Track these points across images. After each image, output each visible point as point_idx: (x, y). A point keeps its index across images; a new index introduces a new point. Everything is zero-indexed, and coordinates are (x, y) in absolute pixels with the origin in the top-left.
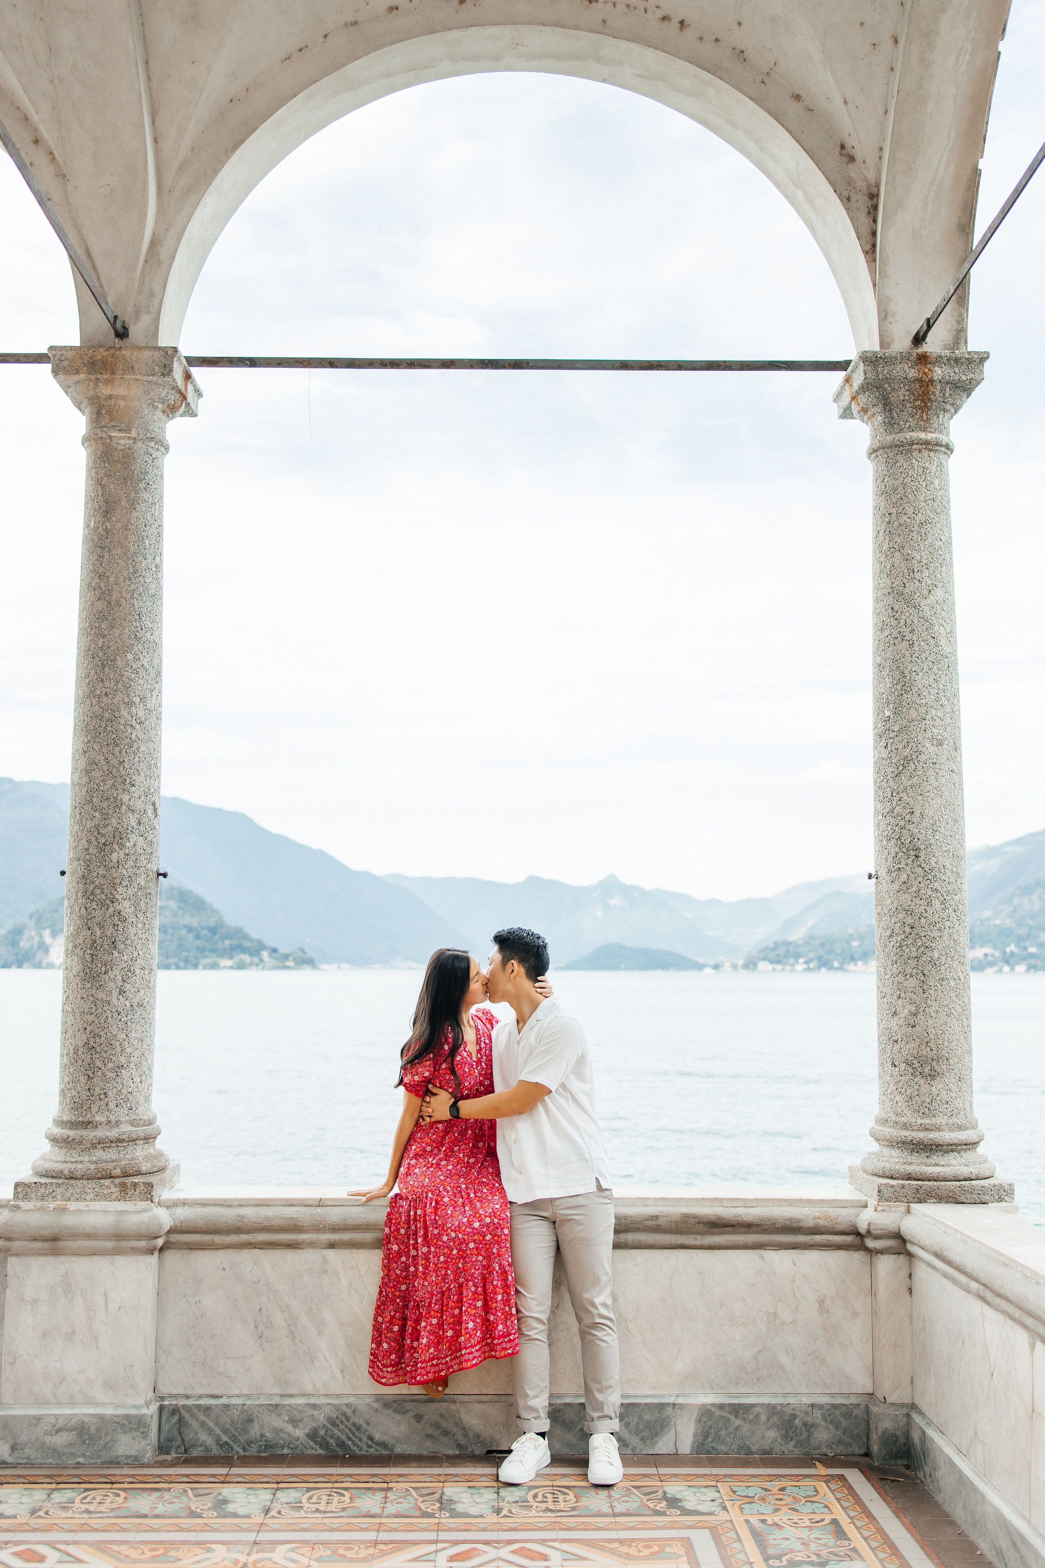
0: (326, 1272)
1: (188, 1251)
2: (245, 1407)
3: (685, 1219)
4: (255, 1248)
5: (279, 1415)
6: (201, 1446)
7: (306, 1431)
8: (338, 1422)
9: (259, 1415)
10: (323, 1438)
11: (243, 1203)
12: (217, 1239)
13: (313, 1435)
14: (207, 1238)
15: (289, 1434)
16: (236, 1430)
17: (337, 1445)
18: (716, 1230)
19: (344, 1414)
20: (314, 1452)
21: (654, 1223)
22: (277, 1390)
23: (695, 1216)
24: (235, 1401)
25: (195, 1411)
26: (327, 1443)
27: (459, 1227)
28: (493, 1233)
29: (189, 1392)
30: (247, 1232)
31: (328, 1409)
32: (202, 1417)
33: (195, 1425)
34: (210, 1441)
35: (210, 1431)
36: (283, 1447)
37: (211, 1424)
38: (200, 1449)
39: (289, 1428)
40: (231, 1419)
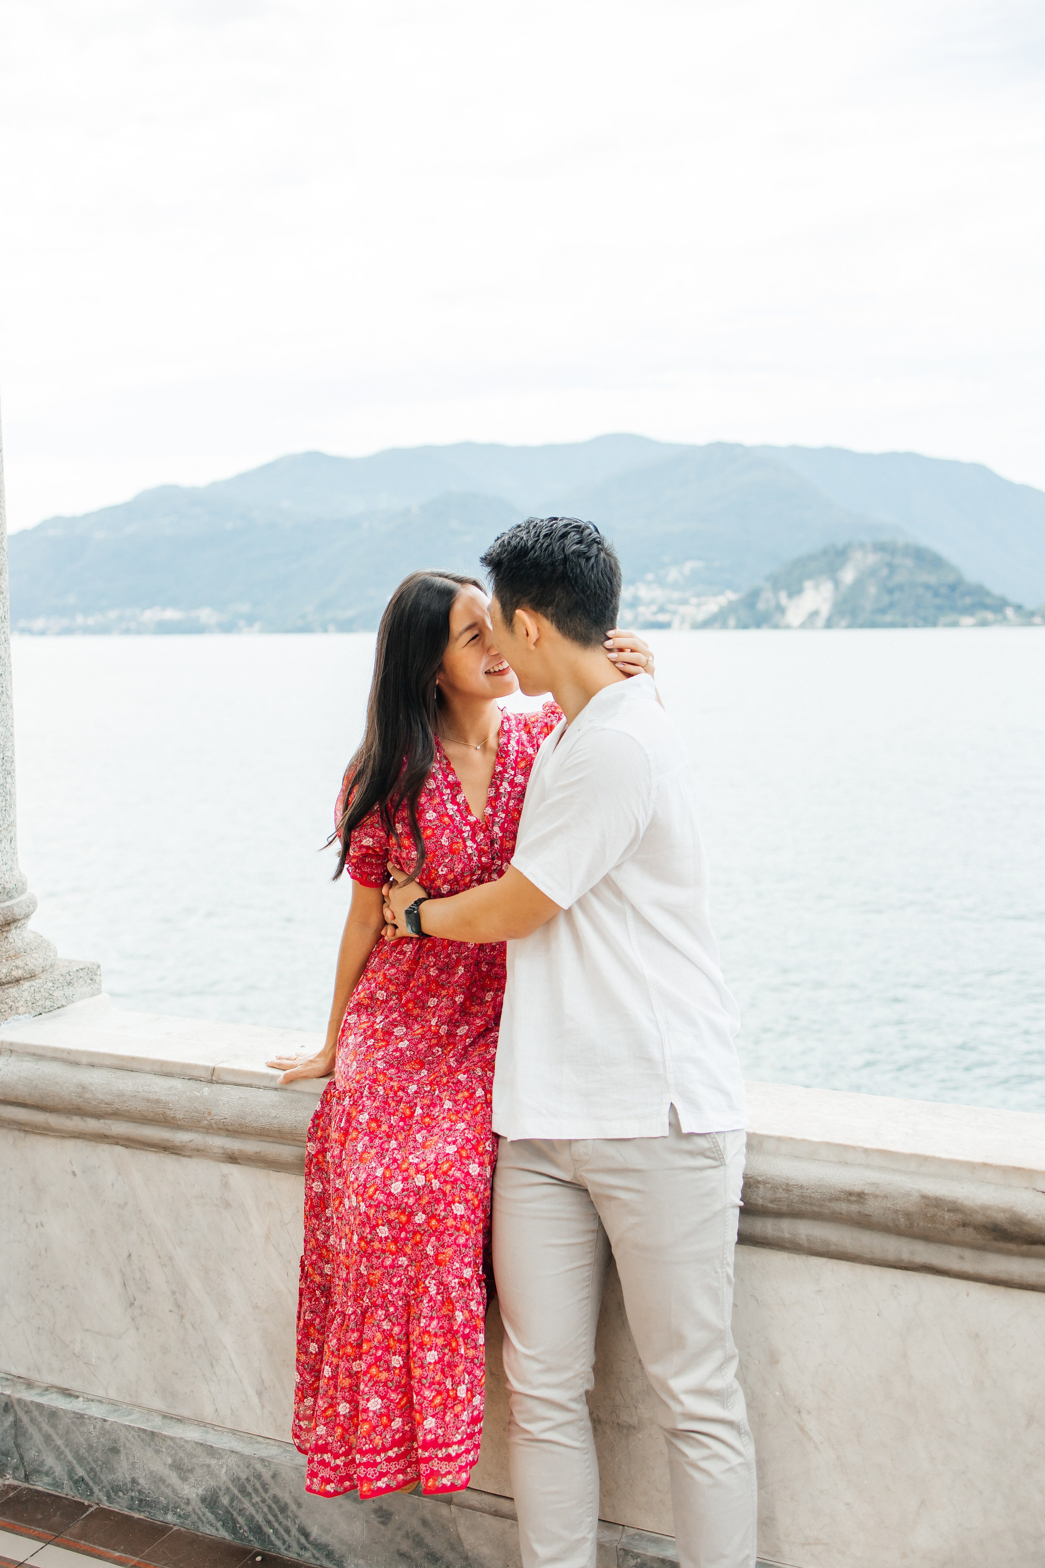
0: (228, 1205)
1: (22, 1134)
2: (107, 1426)
4: (117, 1144)
5: (157, 1452)
6: (47, 1474)
7: (200, 1491)
8: (250, 1489)
9: (128, 1445)
10: (228, 1512)
11: (96, 1061)
12: (53, 1120)
13: (211, 1501)
14: (39, 1117)
15: (174, 1491)
16: (96, 1461)
17: (250, 1529)
18: (1011, 1246)
19: (259, 1477)
20: (214, 1532)
21: (854, 1208)
22: (158, 1404)
23: (955, 1208)
24: (96, 1411)
25: (36, 1413)
26: (234, 1521)
27: (436, 1164)
28: (428, 1210)
29: (33, 1376)
30: (98, 1115)
31: (232, 1461)
32: (46, 1427)
33: (38, 1438)
34: (59, 1471)
35: (59, 1454)
36: (166, 1510)
37: (60, 1443)
38: (46, 1479)
39: (173, 1478)
40: (87, 1440)
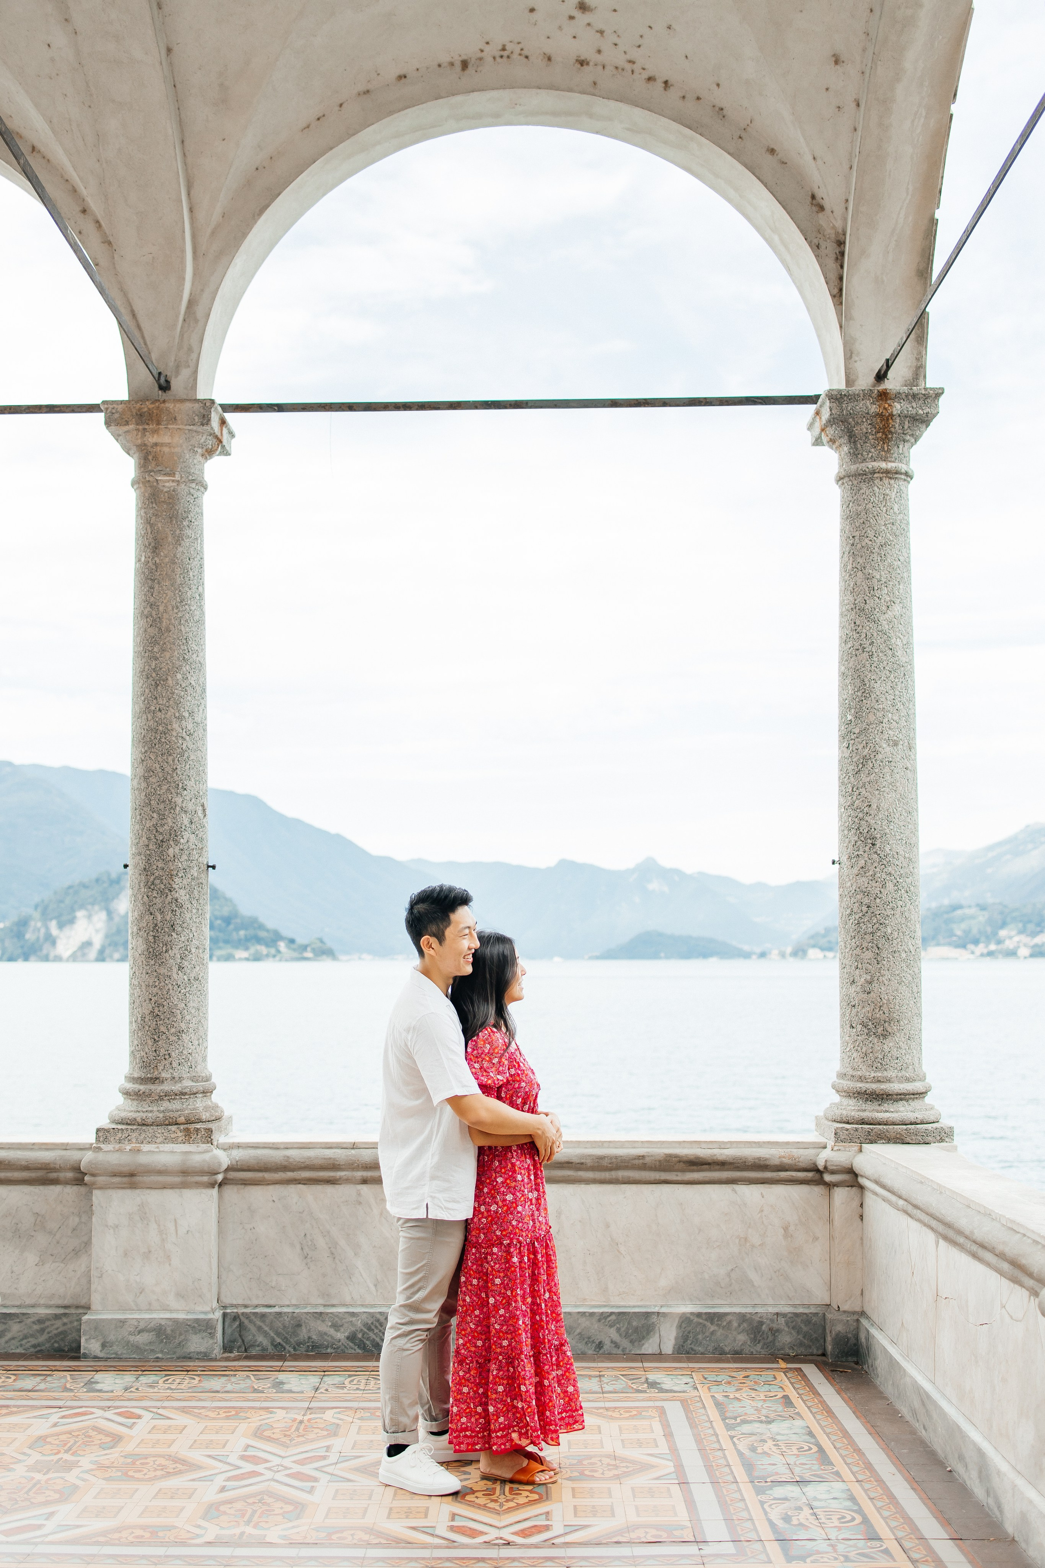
0: (360, 1203)
1: (243, 1186)
2: (295, 1315)
3: (668, 1159)
4: (299, 1183)
5: (323, 1321)
6: (258, 1346)
7: (346, 1334)
8: (373, 1327)
9: (307, 1321)
10: (361, 1340)
11: (289, 1146)
12: (267, 1175)
13: (352, 1338)
14: (259, 1175)
15: (332, 1337)
16: (287, 1333)
17: (373, 1346)
18: (695, 1168)
19: (378, 1320)
20: (353, 1351)
21: (641, 1161)
22: (321, 1301)
23: (676, 1156)
24: (285, 1310)
25: (253, 1317)
26: (364, 1344)
29: (247, 1302)
30: (293, 1170)
31: (364, 1317)
32: (259, 1323)
33: (253, 1329)
34: (266, 1342)
35: (266, 1334)
36: (327, 1347)
37: (266, 1329)
38: (257, 1348)
39: (332, 1331)
40: (283, 1324)
